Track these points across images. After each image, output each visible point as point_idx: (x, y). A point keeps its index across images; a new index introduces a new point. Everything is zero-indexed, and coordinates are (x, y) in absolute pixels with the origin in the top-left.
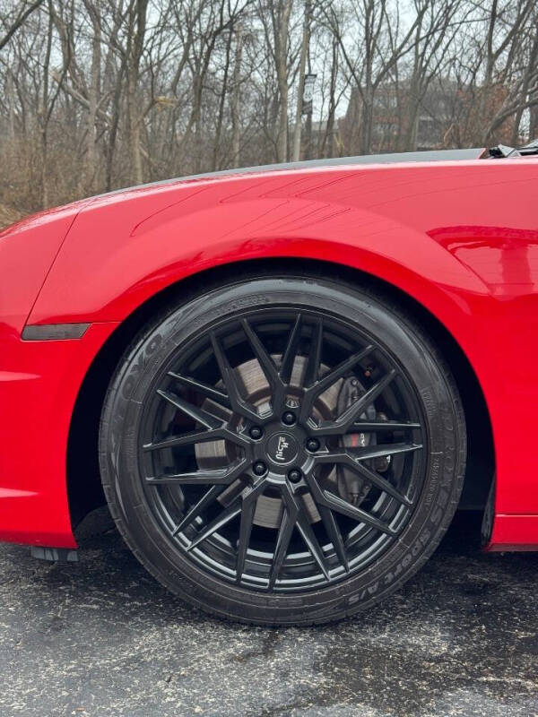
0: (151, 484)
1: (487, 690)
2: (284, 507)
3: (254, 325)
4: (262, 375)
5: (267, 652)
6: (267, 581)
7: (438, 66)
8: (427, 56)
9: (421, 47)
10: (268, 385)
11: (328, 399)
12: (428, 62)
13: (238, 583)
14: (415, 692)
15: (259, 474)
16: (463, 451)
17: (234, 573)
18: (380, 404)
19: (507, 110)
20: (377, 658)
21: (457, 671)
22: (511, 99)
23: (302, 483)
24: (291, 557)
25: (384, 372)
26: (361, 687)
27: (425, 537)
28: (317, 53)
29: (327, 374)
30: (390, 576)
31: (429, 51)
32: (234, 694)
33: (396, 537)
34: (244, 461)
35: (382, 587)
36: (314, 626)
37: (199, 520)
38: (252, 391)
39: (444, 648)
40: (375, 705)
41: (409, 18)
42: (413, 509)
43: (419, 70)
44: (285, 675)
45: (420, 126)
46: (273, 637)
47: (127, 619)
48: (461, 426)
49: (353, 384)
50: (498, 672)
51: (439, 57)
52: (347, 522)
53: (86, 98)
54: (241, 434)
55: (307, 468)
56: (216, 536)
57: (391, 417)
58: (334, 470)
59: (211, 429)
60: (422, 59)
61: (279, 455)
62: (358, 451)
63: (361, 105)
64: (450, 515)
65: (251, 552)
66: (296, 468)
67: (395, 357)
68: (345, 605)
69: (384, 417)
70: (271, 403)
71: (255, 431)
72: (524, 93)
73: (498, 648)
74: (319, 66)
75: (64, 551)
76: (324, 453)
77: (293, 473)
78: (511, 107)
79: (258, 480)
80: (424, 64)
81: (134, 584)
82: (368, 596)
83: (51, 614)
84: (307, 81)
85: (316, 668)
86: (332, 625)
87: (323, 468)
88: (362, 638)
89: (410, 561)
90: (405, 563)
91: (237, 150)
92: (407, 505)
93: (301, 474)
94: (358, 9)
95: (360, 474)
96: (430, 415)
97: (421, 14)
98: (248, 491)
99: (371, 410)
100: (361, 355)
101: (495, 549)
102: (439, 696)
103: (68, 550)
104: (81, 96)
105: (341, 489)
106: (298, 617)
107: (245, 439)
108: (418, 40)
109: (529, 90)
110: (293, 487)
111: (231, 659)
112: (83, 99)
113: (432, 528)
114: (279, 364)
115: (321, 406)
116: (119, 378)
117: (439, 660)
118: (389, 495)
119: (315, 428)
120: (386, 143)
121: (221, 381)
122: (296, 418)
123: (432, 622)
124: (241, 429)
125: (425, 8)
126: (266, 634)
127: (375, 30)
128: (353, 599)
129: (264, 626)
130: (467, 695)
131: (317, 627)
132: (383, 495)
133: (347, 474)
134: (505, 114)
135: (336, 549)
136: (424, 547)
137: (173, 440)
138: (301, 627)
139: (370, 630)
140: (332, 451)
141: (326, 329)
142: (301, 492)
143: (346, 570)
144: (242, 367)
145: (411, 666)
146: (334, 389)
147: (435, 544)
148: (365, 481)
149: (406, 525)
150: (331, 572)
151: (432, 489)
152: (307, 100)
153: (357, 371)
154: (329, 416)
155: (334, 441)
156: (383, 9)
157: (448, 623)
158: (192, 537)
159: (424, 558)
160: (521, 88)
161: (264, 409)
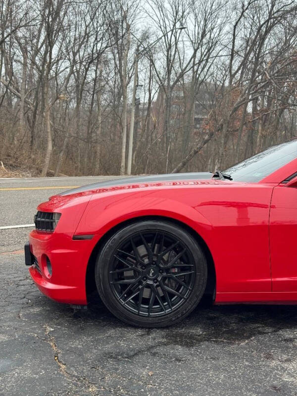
0: (112, 284)
1: (213, 342)
2: (151, 291)
3: (143, 235)
4: (145, 250)
5: (148, 334)
6: (147, 314)
7: (205, 77)
8: (199, 72)
9: (196, 68)
10: (147, 253)
11: (165, 257)
12: (199, 75)
13: (138, 314)
14: (192, 342)
15: (145, 280)
16: (206, 274)
17: (137, 311)
18: (181, 259)
19: (240, 102)
20: (181, 335)
21: (204, 338)
22: (242, 97)
23: (158, 283)
24: (154, 307)
25: (183, 249)
26: (177, 342)
27: (195, 299)
28: (142, 68)
29: (165, 250)
30: (185, 312)
31: (200, 69)
32: (141, 344)
33: (186, 300)
34: (140, 277)
35: (182, 315)
36: (161, 328)
37: (125, 295)
38: (142, 255)
39: (201, 333)
40: (181, 345)
41: (190, 52)
42: (192, 291)
43: (195, 79)
44: (155, 339)
45: (196, 107)
46: (149, 331)
47: (103, 327)
48: (206, 265)
49: (173, 253)
50: (216, 338)
51: (205, 73)
52: (172, 295)
53: (18, 92)
54: (139, 268)
55: (159, 279)
56: (131, 300)
57: (185, 263)
58: (167, 280)
59: (130, 267)
60: (197, 74)
61: (151, 275)
62: (175, 273)
63: (165, 97)
64: (202, 293)
65: (142, 305)
66: (156, 279)
67: (185, 244)
68: (171, 320)
69: (182, 263)
70: (148, 258)
71: (144, 268)
72: (249, 94)
73: (217, 333)
74: (143, 76)
75: (83, 306)
76: (165, 274)
77: (155, 280)
78: (242, 102)
79: (144, 283)
80: (198, 76)
81: (102, 318)
82: (178, 318)
83: (79, 326)
84: (137, 88)
85: (163, 338)
86: (167, 327)
87: (164, 279)
88: (176, 331)
89: (191, 307)
90: (189, 308)
91: (100, 121)
92: (190, 290)
93: (157, 281)
94: (163, 47)
95: (175, 280)
96: (196, 262)
97: (196, 51)
98: (140, 287)
99: (179, 261)
100: (176, 244)
101: (217, 304)
102: (199, 343)
103: (84, 305)
104: (16, 92)
105: (170, 285)
106: (157, 325)
107: (141, 270)
108: (194, 64)
109: (251, 93)
110: (155, 285)
111: (137, 336)
112: (17, 93)
113: (197, 297)
114: (150, 246)
115: (163, 259)
116: (102, 252)
117: (199, 335)
118: (184, 287)
119: (162, 266)
120: (178, 116)
121: (133, 252)
122: (156, 263)
123: (197, 327)
124: (139, 267)
125: (198, 48)
126: (147, 330)
127: (172, 58)
128: (173, 319)
129: (146, 328)
130: (207, 343)
131: (162, 328)
132: (183, 287)
133: (172, 281)
134: (239, 105)
135: (168, 304)
136: (195, 302)
137: (117, 270)
138: (158, 328)
139: (179, 329)
140: (167, 273)
141: (165, 236)
142: (157, 286)
143: (172, 310)
144: (138, 248)
145: (192, 337)
146: (167, 254)
147: (198, 301)
148: (177, 282)
149: (189, 296)
150: (167, 311)
151: (197, 285)
152: (137, 98)
153: (174, 249)
154: (166, 263)
155: (167, 270)
156: (176, 48)
157: (202, 327)
158: (124, 301)
159: (195, 306)
160: (247, 92)
161: (146, 261)
